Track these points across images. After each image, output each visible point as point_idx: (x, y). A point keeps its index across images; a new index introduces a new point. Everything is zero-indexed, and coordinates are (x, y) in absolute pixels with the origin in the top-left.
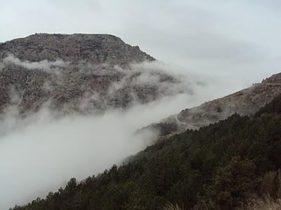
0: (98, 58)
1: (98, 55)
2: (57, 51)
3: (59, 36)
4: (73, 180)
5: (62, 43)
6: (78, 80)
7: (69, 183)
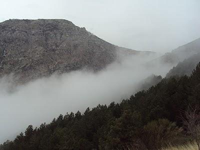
0: (56, 36)
1: (55, 34)
2: (26, 32)
3: (27, 21)
4: (30, 127)
5: (29, 26)
6: (42, 52)
7: (27, 129)
